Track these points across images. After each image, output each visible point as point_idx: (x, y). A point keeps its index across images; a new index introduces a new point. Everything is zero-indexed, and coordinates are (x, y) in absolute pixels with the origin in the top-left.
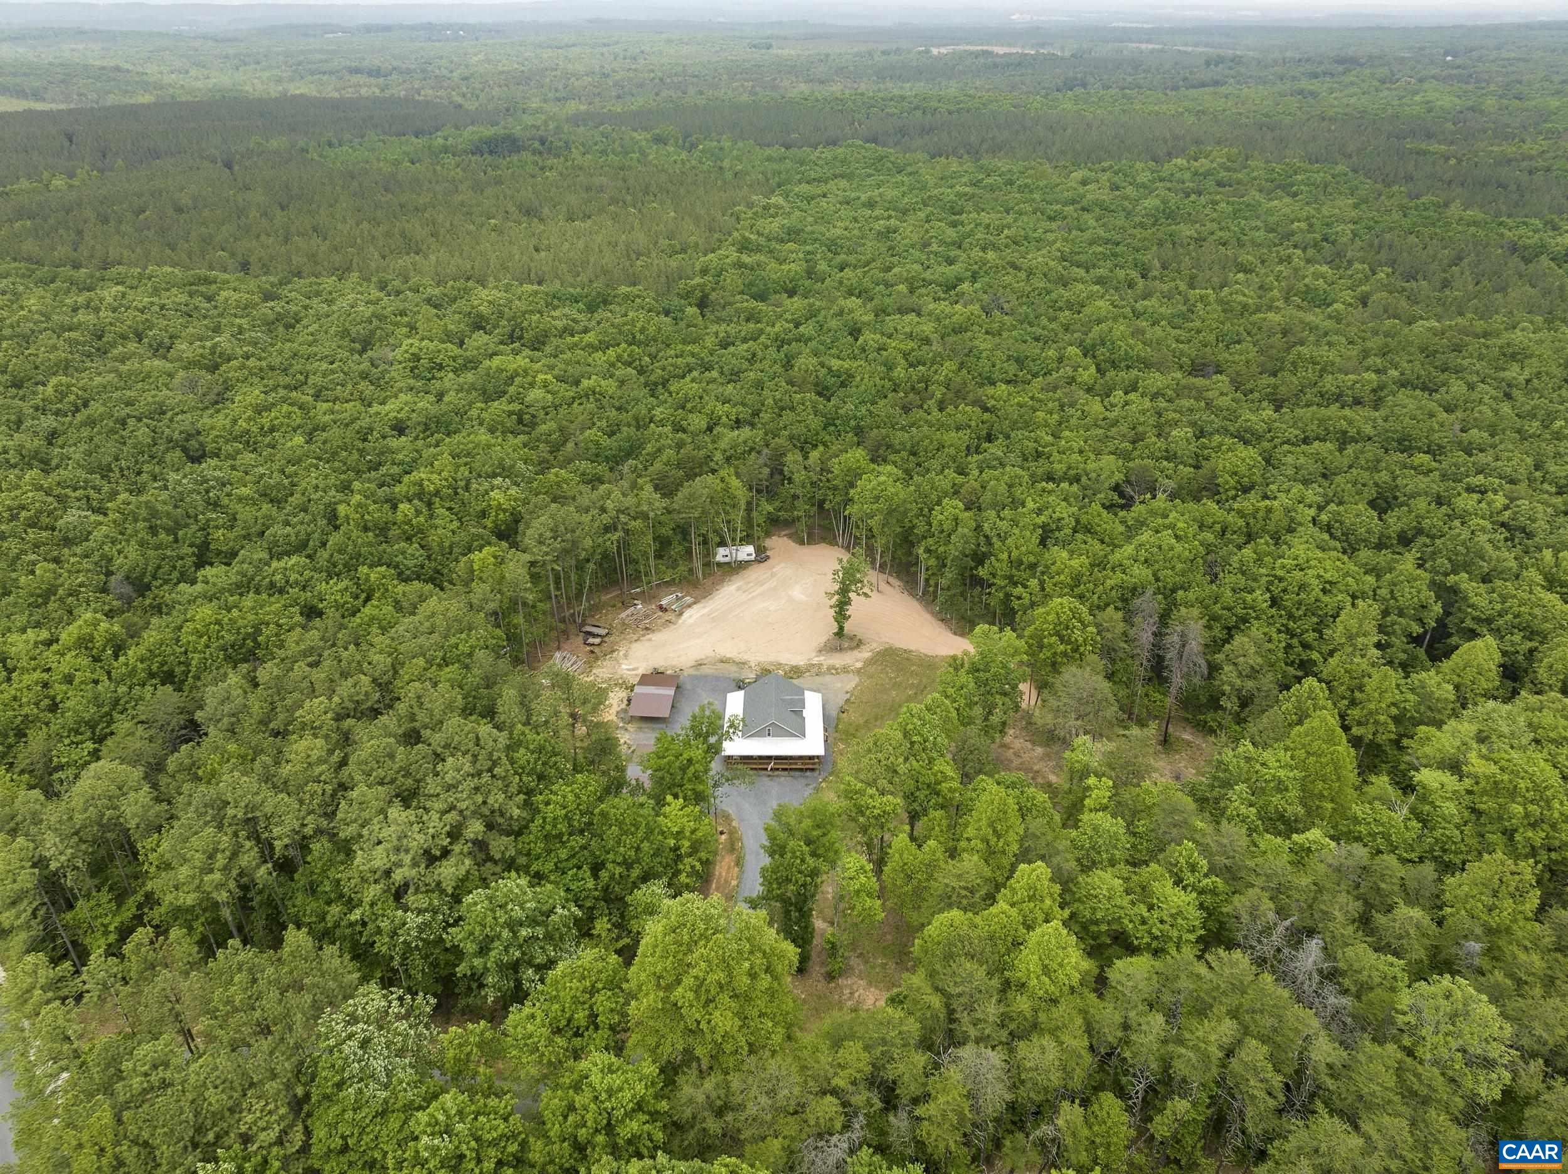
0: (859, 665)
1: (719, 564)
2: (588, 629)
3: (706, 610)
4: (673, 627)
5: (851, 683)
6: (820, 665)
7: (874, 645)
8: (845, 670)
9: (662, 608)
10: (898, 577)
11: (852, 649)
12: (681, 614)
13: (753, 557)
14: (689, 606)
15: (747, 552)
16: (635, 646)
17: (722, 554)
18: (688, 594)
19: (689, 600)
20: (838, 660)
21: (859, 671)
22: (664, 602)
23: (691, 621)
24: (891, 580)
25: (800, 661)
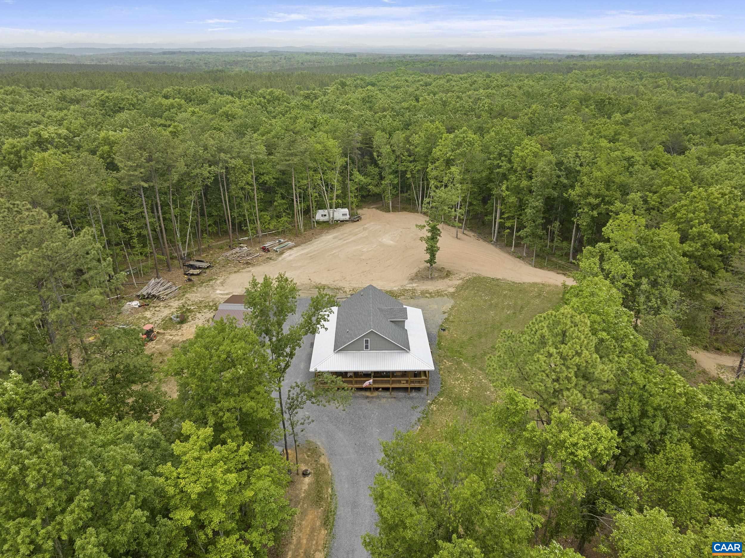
0: (452, 290)
1: (318, 222)
2: (192, 263)
3: (303, 252)
4: (272, 262)
5: (448, 304)
6: (414, 291)
7: (463, 275)
8: (439, 294)
9: (264, 249)
10: (471, 230)
11: (443, 278)
12: (282, 253)
13: (348, 217)
14: (290, 248)
15: (341, 213)
16: (233, 276)
17: (320, 215)
18: (290, 240)
19: (290, 244)
20: (431, 286)
21: (452, 295)
22: (267, 245)
23: (291, 258)
24: (465, 232)
25: (395, 287)
